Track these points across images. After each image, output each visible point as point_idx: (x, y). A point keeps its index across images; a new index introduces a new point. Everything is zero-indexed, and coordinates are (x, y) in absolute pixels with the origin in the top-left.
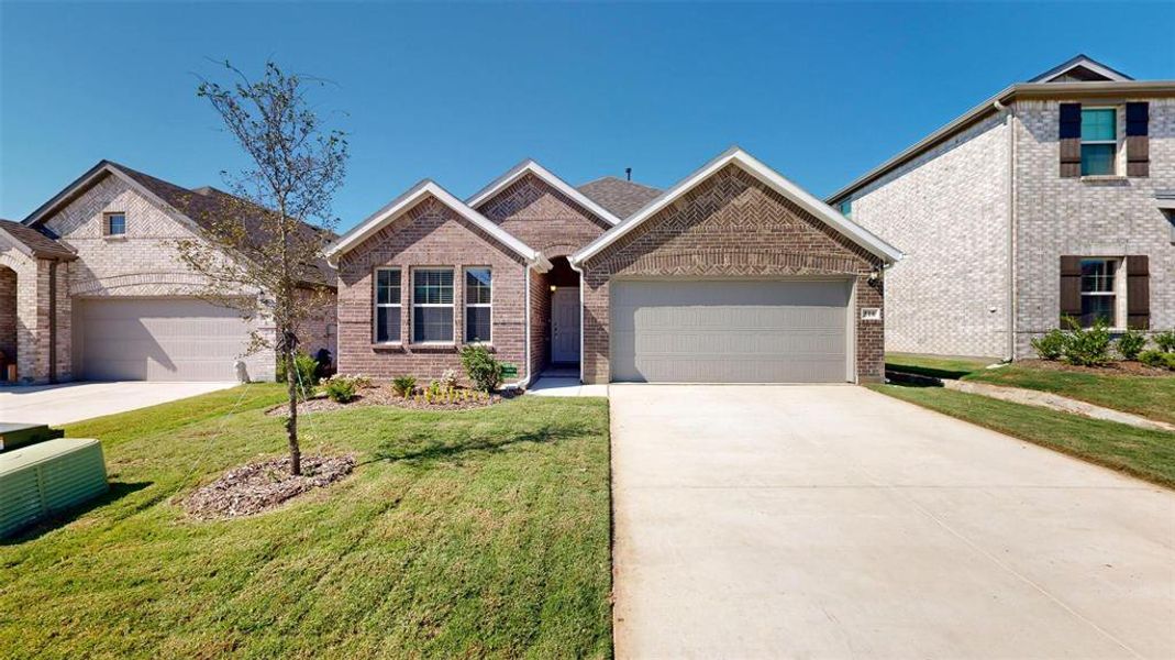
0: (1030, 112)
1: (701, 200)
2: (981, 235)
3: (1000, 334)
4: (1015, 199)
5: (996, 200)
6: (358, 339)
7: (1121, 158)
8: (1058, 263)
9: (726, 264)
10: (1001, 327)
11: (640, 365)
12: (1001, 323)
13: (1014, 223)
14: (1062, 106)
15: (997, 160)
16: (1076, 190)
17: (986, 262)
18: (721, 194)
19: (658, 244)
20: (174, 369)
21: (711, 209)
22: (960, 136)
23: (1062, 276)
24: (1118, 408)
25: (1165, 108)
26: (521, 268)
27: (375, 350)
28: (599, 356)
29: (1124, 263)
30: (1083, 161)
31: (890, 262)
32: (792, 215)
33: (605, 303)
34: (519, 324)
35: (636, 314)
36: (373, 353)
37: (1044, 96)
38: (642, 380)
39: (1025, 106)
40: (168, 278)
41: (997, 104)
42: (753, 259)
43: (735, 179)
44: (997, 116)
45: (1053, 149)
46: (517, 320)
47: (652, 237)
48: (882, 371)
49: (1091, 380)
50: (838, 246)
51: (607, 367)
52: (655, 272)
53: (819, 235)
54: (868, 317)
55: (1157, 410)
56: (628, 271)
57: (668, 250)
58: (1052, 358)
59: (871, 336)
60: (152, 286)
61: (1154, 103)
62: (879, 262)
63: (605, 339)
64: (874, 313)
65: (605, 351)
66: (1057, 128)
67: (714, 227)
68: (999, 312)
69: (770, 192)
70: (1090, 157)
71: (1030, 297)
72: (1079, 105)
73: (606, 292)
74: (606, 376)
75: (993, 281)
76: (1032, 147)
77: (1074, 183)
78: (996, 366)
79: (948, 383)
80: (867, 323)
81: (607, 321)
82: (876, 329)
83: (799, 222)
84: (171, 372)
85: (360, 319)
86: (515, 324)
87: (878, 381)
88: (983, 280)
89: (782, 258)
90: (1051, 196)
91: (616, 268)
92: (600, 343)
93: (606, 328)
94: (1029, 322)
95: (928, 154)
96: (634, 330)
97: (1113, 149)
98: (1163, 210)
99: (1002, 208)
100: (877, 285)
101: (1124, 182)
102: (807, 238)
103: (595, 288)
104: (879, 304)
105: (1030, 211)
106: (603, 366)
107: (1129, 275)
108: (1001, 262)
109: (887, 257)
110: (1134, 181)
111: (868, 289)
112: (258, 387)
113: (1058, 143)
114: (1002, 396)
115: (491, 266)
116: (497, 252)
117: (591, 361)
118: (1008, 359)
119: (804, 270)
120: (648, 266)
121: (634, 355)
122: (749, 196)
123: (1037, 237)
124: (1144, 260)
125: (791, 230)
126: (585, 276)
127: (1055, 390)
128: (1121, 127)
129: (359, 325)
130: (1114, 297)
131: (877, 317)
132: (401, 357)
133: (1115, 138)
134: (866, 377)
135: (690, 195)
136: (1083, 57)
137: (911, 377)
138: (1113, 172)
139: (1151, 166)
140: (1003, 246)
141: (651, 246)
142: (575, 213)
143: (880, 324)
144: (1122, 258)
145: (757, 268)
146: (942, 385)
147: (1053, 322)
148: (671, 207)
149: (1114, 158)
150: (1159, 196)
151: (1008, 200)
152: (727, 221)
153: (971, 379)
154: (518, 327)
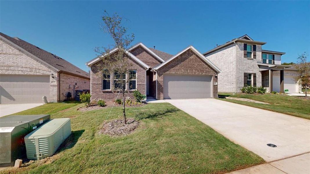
0: (240, 44)
1: (183, 56)
2: (230, 68)
3: (234, 88)
4: (237, 61)
5: (233, 61)
6: (97, 89)
7: (252, 55)
8: (244, 74)
9: (189, 72)
10: (234, 86)
11: (170, 95)
12: (234, 85)
13: (237, 66)
14: (244, 44)
15: (233, 53)
16: (246, 60)
17: (231, 73)
18: (188, 56)
19: (174, 66)
20: (14, 100)
21: (186, 59)
22: (226, 47)
23: (244, 76)
24: (259, 101)
25: (258, 46)
26: (144, 70)
27: (103, 92)
28: (161, 93)
29: (253, 75)
30: (247, 55)
31: (219, 72)
32: (201, 61)
33: (162, 80)
34: (144, 85)
35: (169, 83)
36: (102, 93)
37: (241, 42)
38: (170, 99)
39: (239, 43)
40: (12, 68)
41: (234, 42)
42: (194, 71)
43: (190, 53)
44: (234, 44)
45: (243, 52)
46: (143, 84)
47: (173, 64)
48: (217, 96)
49: (252, 96)
50: (210, 69)
51: (163, 96)
52: (174, 73)
53: (207, 66)
54: (215, 84)
55: (265, 101)
56: (168, 72)
57: (176, 68)
58: (243, 92)
59: (215, 88)
60: (5, 71)
61: (257, 45)
62: (217, 72)
63: (162, 89)
64: (216, 83)
65: (162, 92)
66: (243, 48)
67: (186, 63)
68: (234, 83)
69: (197, 56)
70: (248, 54)
71: (240, 80)
72: (247, 44)
73: (163, 77)
74: (163, 98)
75: (233, 77)
76: (240, 51)
77: (246, 59)
78: (234, 94)
79: (227, 98)
80: (215, 85)
81: (163, 84)
82: (217, 86)
83: (203, 63)
84: (12, 101)
85: (98, 83)
86: (143, 85)
87: (217, 97)
88: (231, 77)
89: (200, 71)
90: (243, 61)
91: (165, 72)
92: (161, 90)
93: (163, 86)
94: (239, 85)
95: (219, 50)
96: (168, 86)
97: (251, 53)
98: (258, 65)
99: (234, 63)
100: (216, 77)
101: (253, 59)
102: (204, 67)
103: (160, 76)
104: (217, 81)
105: (239, 64)
106: (162, 95)
107: (254, 77)
108: (234, 73)
109: (218, 71)
110: (254, 59)
111: (215, 78)
112: (50, 104)
113: (243, 51)
114: (238, 100)
115: (136, 70)
116: (138, 66)
117: (159, 94)
118: (236, 93)
119: (204, 74)
120: (172, 71)
121: (168, 93)
122: (193, 57)
123: (241, 69)
124: (255, 74)
125: (201, 65)
126: (157, 73)
127: (248, 98)
128: (252, 49)
129: (98, 85)
130: (251, 81)
131: (217, 84)
132: (111, 94)
133: (251, 51)
134: (215, 97)
135: (181, 55)
136: (246, 35)
137: (222, 97)
138: (251, 57)
139: (257, 57)
140: (235, 70)
141: (173, 67)
142: (151, 57)
143: (217, 85)
144: (252, 73)
145: (195, 73)
146: (226, 98)
147: (243, 85)
148: (177, 58)
149: (251, 55)
150: (257, 62)
151: (236, 61)
152: (189, 62)
153: (231, 97)
154: (143, 86)
